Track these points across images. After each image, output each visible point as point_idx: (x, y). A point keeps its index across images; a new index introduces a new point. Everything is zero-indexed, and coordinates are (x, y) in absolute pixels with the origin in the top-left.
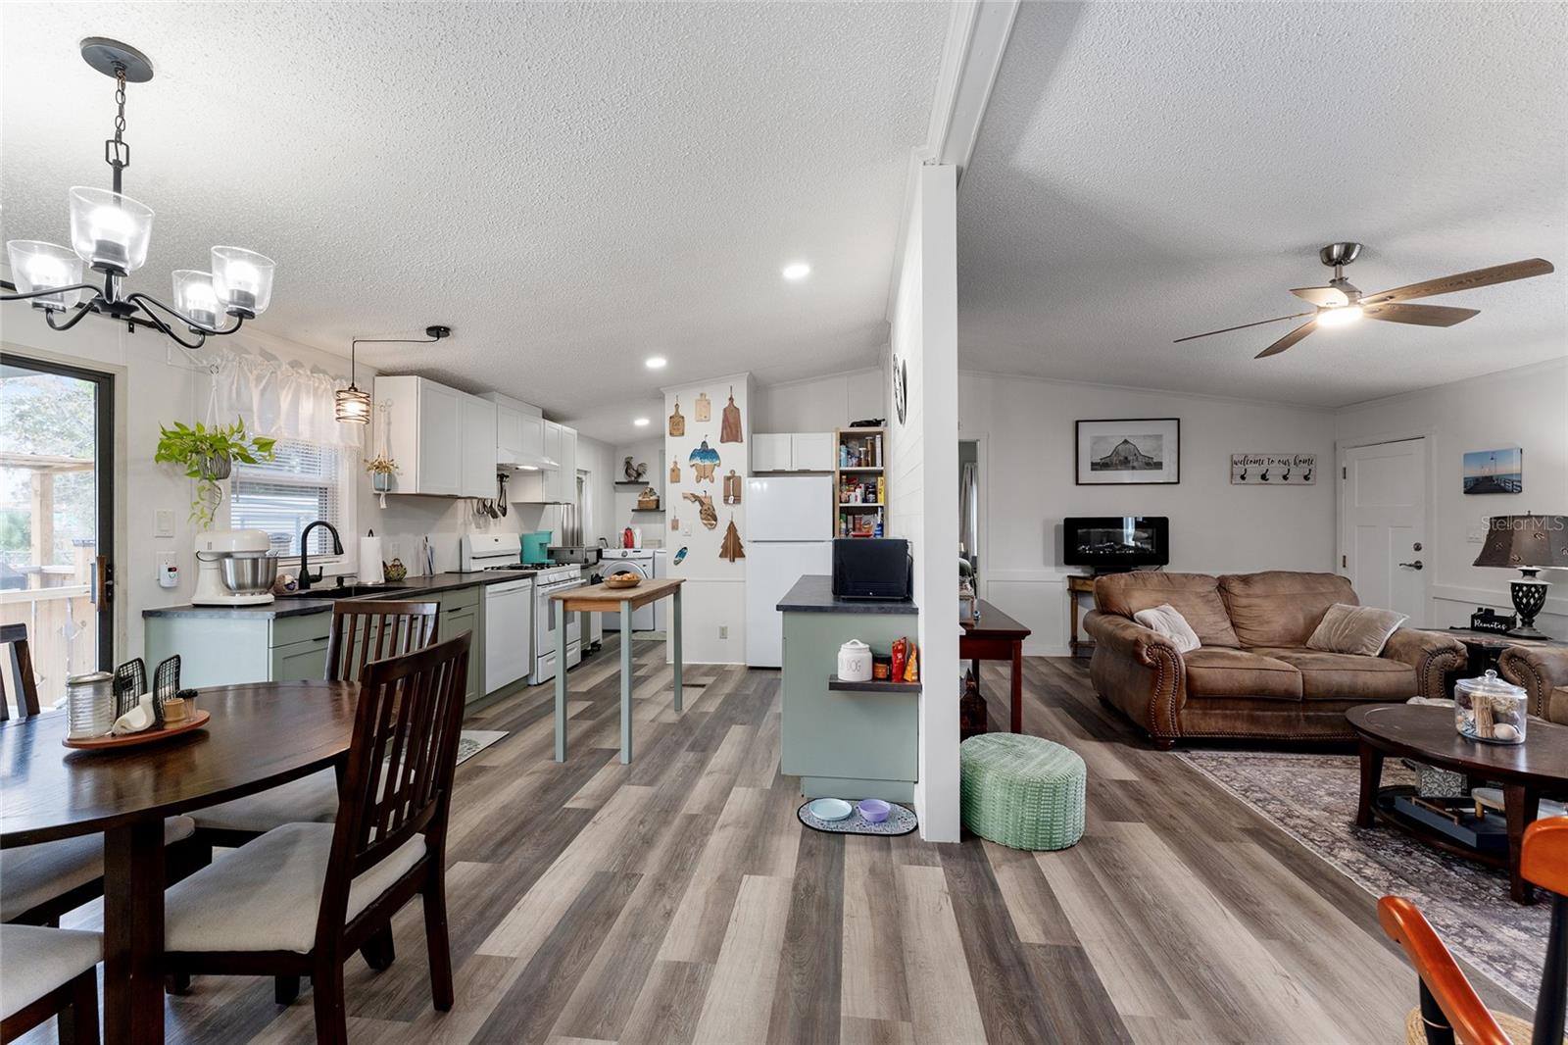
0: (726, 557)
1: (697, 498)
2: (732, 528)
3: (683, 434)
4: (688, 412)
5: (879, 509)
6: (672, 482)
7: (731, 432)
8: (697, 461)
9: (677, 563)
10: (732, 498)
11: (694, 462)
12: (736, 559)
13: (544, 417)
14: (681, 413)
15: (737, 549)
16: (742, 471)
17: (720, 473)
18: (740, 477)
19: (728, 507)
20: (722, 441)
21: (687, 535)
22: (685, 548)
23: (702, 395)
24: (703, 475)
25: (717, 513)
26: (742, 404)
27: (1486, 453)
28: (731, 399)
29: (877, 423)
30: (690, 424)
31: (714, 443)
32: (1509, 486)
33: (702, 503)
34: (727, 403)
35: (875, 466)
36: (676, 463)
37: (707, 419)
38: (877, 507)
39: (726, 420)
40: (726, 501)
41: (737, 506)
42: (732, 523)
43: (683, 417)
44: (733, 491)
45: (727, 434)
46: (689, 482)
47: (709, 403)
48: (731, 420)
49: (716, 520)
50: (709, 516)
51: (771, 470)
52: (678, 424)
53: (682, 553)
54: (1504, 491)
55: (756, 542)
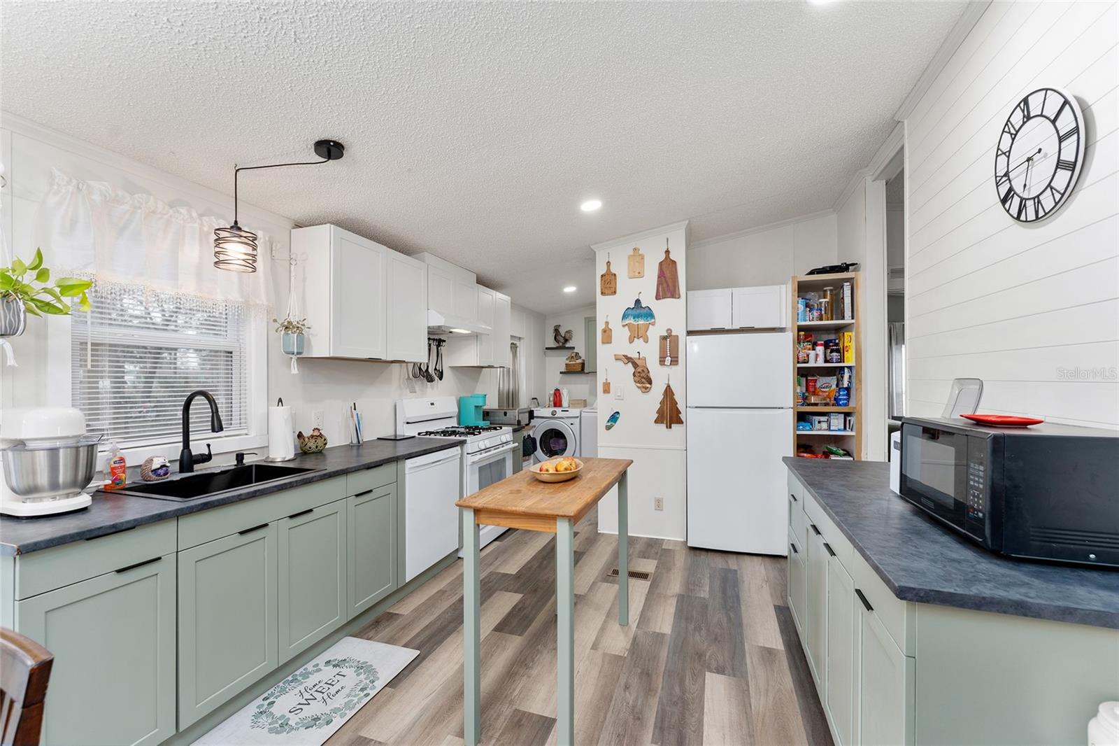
0: (662, 423)
1: (629, 359)
2: (669, 392)
3: (615, 292)
4: (621, 270)
5: (846, 370)
6: (603, 343)
7: (667, 287)
8: (631, 321)
9: (608, 428)
10: (668, 360)
11: (627, 322)
12: (673, 425)
13: (477, 283)
14: (613, 270)
15: (675, 415)
16: (679, 331)
17: (655, 333)
18: (677, 336)
19: (665, 368)
20: (658, 298)
21: (620, 398)
22: (618, 413)
23: (635, 249)
24: (637, 334)
25: (652, 375)
26: (679, 256)
28: (667, 252)
29: (844, 268)
30: (622, 282)
31: (648, 300)
33: (635, 365)
34: (663, 257)
35: (843, 318)
36: (607, 323)
37: (640, 275)
38: (842, 368)
39: (661, 275)
40: (662, 362)
41: (674, 368)
42: (669, 386)
43: (615, 275)
44: (670, 351)
45: (663, 290)
46: (621, 342)
47: (643, 258)
48: (668, 274)
49: (650, 382)
50: (643, 379)
51: (709, 328)
52: (610, 282)
53: (614, 418)
55: (696, 407)
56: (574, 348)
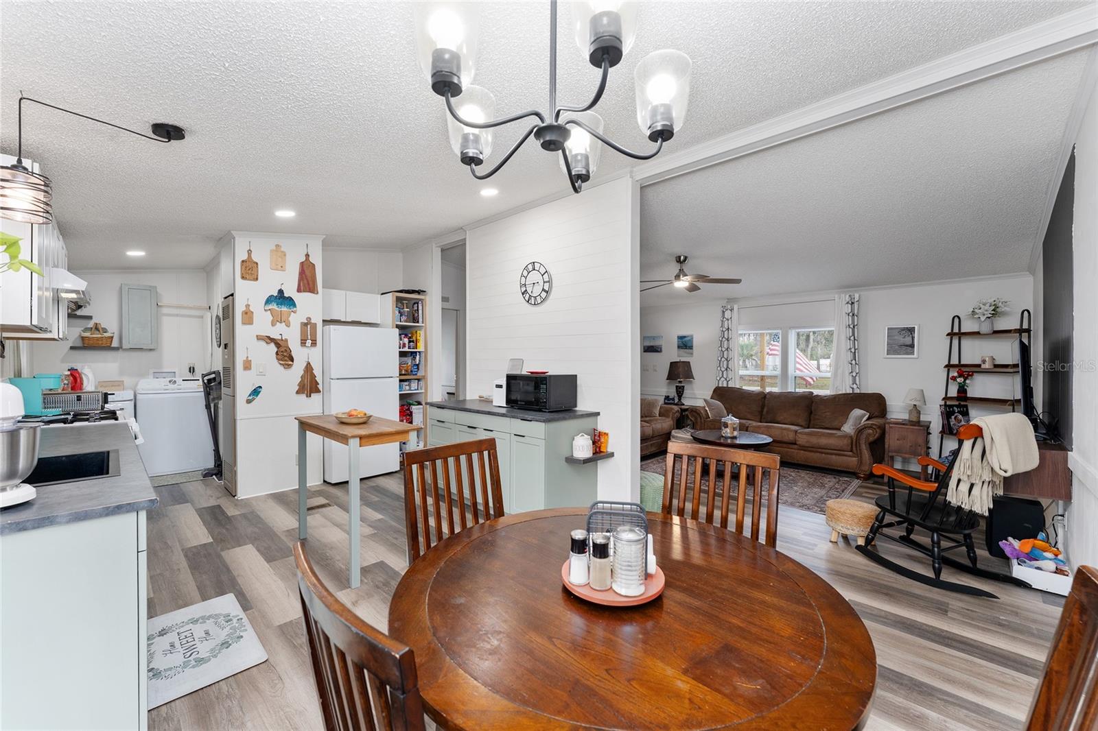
0: (303, 393)
1: (270, 340)
2: (309, 368)
3: (257, 279)
4: (262, 258)
5: (418, 353)
6: (244, 323)
7: (307, 282)
8: (274, 306)
9: (249, 402)
10: (309, 342)
11: (270, 307)
12: (312, 395)
14: (255, 258)
15: (314, 386)
16: (317, 320)
17: (296, 319)
18: (316, 324)
19: (305, 349)
20: (299, 290)
21: (262, 374)
22: (260, 387)
23: (277, 246)
24: (278, 319)
25: (293, 354)
26: (317, 260)
27: (651, 337)
28: (307, 256)
29: (419, 292)
30: (264, 269)
31: (290, 291)
32: (659, 350)
33: (277, 344)
34: (303, 259)
35: (418, 322)
36: (248, 306)
37: (282, 268)
38: (416, 352)
39: (302, 273)
40: (303, 343)
41: (313, 349)
42: (309, 364)
43: (257, 264)
44: (309, 334)
45: (304, 286)
46: (263, 323)
47: (285, 255)
48: (308, 272)
49: (292, 360)
50: (285, 356)
51: (329, 319)
52: (251, 269)
53: (256, 392)
54: (657, 351)
55: (338, 379)
56: (90, 318)
